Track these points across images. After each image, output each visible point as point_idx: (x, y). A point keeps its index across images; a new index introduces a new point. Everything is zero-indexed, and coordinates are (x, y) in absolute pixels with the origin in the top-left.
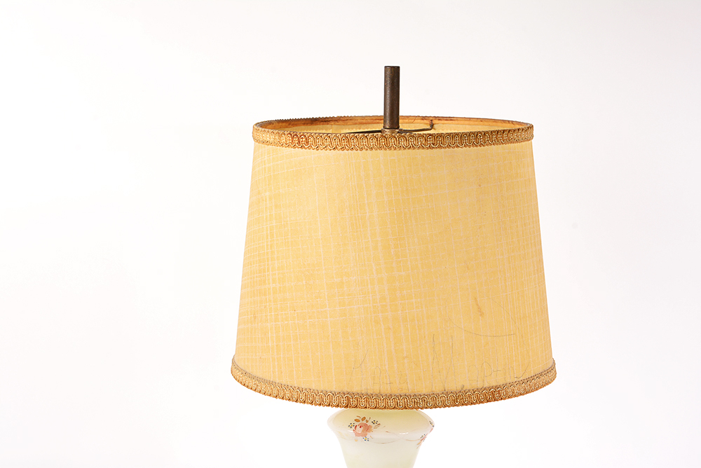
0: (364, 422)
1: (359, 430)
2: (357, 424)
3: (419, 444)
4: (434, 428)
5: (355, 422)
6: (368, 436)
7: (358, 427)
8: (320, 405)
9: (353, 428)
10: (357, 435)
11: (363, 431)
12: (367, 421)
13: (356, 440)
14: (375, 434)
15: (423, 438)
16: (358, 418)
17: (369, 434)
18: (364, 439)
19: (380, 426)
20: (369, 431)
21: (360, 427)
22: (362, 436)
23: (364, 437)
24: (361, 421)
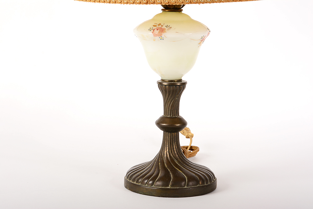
0: (160, 26)
1: (156, 32)
2: (155, 28)
3: (200, 44)
4: (211, 33)
5: (153, 27)
6: (163, 36)
7: (156, 30)
8: (127, 3)
9: (152, 31)
10: (155, 35)
11: (159, 32)
12: (162, 26)
13: (154, 40)
14: (168, 34)
15: (203, 40)
16: (155, 24)
17: (164, 35)
18: (160, 38)
19: (172, 28)
20: (164, 33)
21: (157, 30)
22: (159, 36)
23: (160, 37)
24: (158, 26)
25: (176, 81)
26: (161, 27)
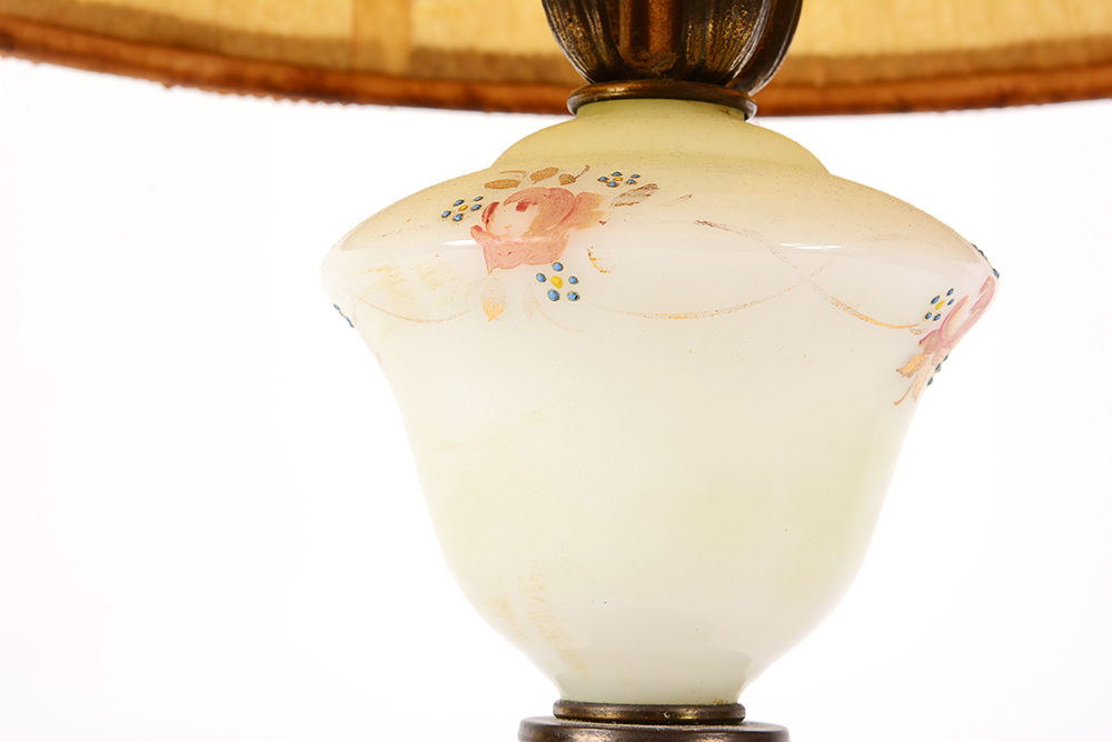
0: (552, 183)
1: (512, 224)
2: (500, 196)
5: (486, 192)
6: (573, 259)
7: (506, 212)
9: (476, 218)
10: (500, 258)
11: (538, 227)
12: (568, 180)
13: (494, 309)
16: (507, 177)
17: (579, 247)
18: (548, 285)
19: (655, 195)
20: (579, 225)
21: (521, 207)
22: (534, 261)
23: (548, 270)
24: (527, 185)
25: (690, 715)
26: (557, 185)
